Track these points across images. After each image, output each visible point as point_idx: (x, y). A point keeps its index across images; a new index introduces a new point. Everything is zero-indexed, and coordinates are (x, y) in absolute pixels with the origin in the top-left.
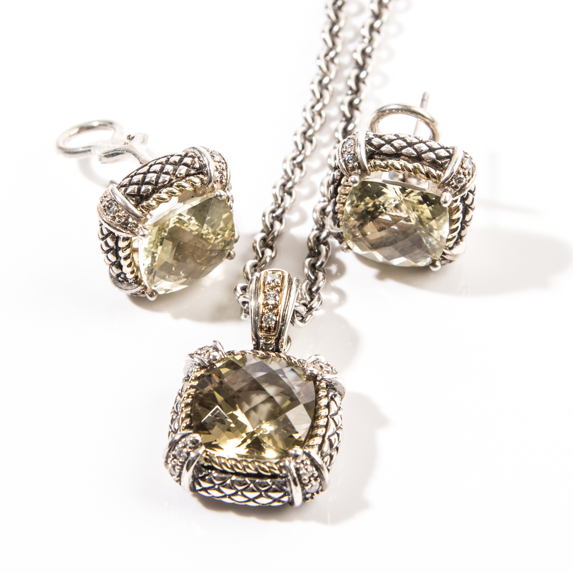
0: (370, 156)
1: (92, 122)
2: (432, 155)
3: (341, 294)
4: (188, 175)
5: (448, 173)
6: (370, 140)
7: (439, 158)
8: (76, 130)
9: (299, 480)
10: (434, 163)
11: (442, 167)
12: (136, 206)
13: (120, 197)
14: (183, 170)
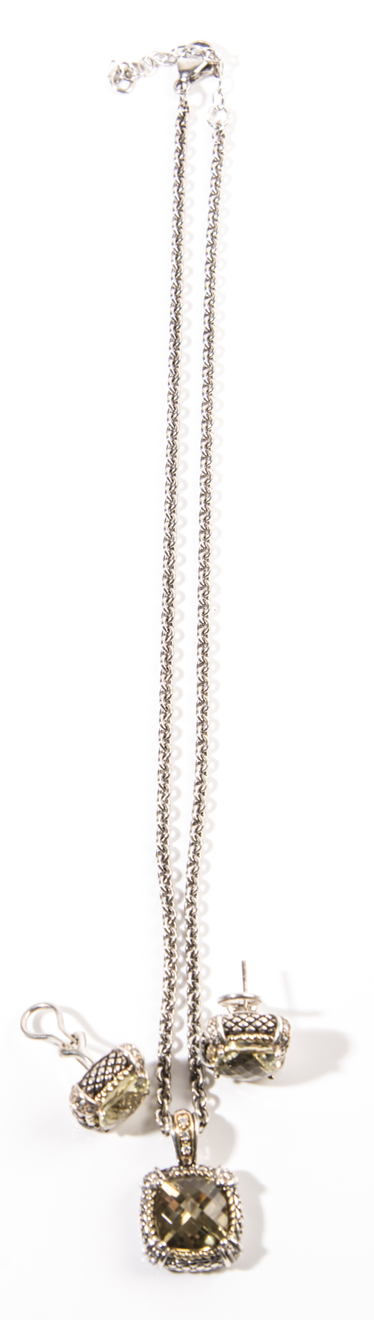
0: (227, 1034)
1: (39, 1004)
2: (265, 1028)
3: (216, 1098)
4: (121, 1070)
5: (277, 1035)
6: (225, 1023)
7: (269, 1028)
8: (29, 1012)
9: (227, 1255)
10: (267, 1032)
11: (272, 1033)
12: (93, 1098)
13: (82, 1095)
14: (118, 1068)
